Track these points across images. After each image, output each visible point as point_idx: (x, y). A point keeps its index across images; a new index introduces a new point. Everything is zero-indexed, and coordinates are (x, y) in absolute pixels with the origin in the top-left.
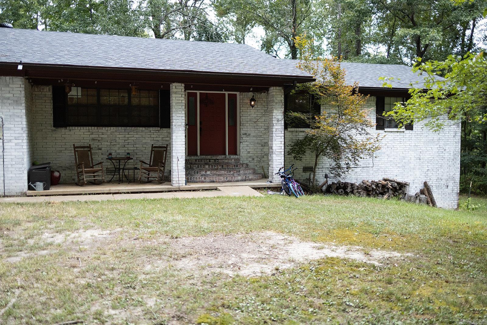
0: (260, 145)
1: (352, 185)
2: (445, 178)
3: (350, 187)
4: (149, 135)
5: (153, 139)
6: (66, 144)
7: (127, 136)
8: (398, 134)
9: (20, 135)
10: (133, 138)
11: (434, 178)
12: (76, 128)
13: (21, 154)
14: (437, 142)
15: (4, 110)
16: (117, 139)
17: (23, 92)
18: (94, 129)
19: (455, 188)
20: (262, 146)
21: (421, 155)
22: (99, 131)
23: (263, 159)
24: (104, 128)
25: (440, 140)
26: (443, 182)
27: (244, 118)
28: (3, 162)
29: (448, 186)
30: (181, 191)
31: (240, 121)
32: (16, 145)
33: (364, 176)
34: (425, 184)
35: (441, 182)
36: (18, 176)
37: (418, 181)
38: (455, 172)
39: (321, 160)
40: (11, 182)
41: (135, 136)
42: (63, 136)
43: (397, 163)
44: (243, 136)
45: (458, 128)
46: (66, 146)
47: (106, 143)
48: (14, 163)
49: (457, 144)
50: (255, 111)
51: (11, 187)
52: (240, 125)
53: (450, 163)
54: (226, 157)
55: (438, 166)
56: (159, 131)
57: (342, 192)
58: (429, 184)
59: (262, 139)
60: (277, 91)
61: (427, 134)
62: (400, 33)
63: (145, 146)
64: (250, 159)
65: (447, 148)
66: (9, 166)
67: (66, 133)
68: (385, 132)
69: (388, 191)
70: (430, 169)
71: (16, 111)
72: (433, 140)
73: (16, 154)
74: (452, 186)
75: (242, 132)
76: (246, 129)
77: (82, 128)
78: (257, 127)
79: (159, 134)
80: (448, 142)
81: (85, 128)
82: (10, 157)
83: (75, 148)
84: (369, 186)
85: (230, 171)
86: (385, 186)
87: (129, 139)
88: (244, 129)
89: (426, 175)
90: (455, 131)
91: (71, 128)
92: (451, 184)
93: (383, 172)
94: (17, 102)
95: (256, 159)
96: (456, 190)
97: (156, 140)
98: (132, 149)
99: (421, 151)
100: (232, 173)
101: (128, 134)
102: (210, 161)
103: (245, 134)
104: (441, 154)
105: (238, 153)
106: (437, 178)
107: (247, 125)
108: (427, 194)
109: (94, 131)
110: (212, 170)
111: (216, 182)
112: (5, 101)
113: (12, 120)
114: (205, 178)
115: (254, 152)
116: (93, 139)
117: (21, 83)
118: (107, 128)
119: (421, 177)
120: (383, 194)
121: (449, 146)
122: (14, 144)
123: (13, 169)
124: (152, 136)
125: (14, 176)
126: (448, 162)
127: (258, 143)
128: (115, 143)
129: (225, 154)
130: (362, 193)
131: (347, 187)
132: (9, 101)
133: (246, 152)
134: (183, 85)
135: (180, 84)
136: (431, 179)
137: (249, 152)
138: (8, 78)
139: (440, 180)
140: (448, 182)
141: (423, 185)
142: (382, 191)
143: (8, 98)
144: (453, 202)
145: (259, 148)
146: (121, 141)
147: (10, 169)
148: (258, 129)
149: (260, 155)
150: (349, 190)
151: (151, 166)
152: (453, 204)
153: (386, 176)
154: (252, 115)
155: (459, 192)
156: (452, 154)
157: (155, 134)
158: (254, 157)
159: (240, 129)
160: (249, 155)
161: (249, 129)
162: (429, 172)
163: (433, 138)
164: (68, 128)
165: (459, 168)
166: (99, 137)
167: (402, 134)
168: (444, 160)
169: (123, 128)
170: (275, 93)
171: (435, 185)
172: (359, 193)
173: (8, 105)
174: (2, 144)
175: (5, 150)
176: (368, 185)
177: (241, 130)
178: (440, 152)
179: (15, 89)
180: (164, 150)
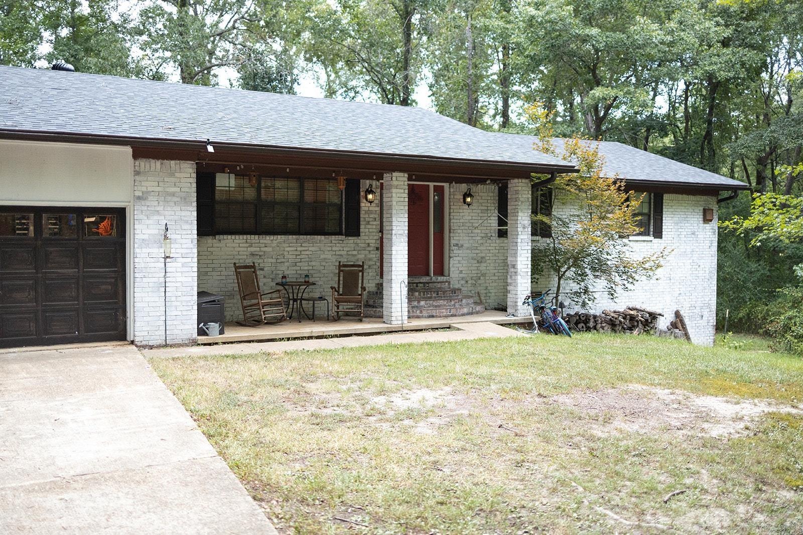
0: (476, 262)
1: (595, 317)
2: (700, 305)
3: (592, 320)
4: (329, 247)
5: (334, 253)
6: (214, 261)
7: (299, 249)
8: (645, 244)
9: (189, 251)
10: (307, 253)
11: (687, 305)
12: (229, 237)
13: (190, 279)
14: (691, 255)
15: (166, 213)
16: (286, 253)
17: (195, 185)
18: (254, 238)
19: (711, 318)
20: (478, 262)
21: (672, 273)
22: (261, 241)
23: (479, 282)
24: (268, 237)
25: (694, 253)
26: (697, 311)
27: (455, 221)
28: (165, 292)
29: (702, 316)
30: (405, 331)
31: (450, 226)
32: (183, 266)
33: (604, 305)
34: (677, 314)
35: (695, 311)
36: (185, 313)
37: (668, 310)
38: (710, 296)
39: (551, 283)
40: (175, 323)
41: (310, 249)
42: (209, 249)
43: (644, 285)
44: (454, 248)
45: (714, 236)
46: (213, 266)
47: (270, 260)
48: (180, 294)
49: (713, 258)
50: (469, 211)
51: (176, 332)
52: (450, 232)
53: (706, 285)
54: (431, 279)
55: (691, 289)
56: (343, 241)
57: (583, 327)
58: (682, 313)
59: (478, 251)
60: (523, 185)
61: (679, 244)
62: (597, 94)
63: (324, 264)
64: (463, 282)
65: (701, 264)
66: (173, 299)
67: (215, 245)
68: (630, 241)
69: (638, 326)
70: (682, 292)
71: (183, 213)
72: (685, 252)
73: (184, 279)
74: (708, 316)
75: (453, 242)
76: (457, 238)
77: (237, 237)
78: (472, 235)
79: (343, 245)
80: (702, 255)
81: (241, 237)
82: (174, 284)
83: (236, 268)
84: (616, 319)
85: (451, 301)
86: (634, 318)
87: (303, 253)
88: (455, 238)
89: (677, 301)
90: (710, 239)
91: (221, 237)
92: (706, 313)
93: (627, 298)
94: (185, 200)
95: (469, 282)
96: (712, 321)
97: (338, 255)
98: (306, 268)
99: (672, 267)
100: (453, 303)
101: (301, 246)
102: (417, 286)
103: (457, 245)
104: (695, 272)
105: (446, 272)
106: (690, 305)
107: (459, 231)
108: (681, 328)
109: (253, 241)
110: (426, 299)
111: (436, 317)
112: (169, 198)
113: (178, 227)
114: (421, 312)
115: (469, 272)
116: (252, 255)
117: (191, 170)
118: (272, 237)
119: (672, 304)
120: (631, 329)
121: (704, 261)
122: (180, 265)
123: (178, 304)
124: (334, 249)
125: (179, 313)
126: (703, 283)
127: (473, 259)
128: (283, 260)
129: (428, 274)
130: (606, 328)
131: (589, 320)
132: (175, 199)
133: (458, 272)
134: (406, 175)
135: (402, 174)
136: (682, 307)
137: (461, 272)
138: (173, 162)
139: (694, 308)
140: (703, 310)
141: (673, 315)
142: (630, 326)
143: (173, 194)
144: (708, 338)
145: (474, 265)
146: (291, 257)
147: (174, 304)
148: (474, 238)
149: (475, 275)
150: (591, 324)
151: (341, 295)
152: (709, 340)
153: (630, 303)
154: (466, 217)
155: (715, 324)
156: (707, 272)
157: (337, 245)
158: (468, 279)
159: (450, 237)
160: (461, 275)
161: (461, 238)
162: (681, 297)
163: (686, 249)
164: (217, 237)
165: (716, 291)
166: (260, 251)
167: (649, 244)
168: (698, 280)
169: (294, 236)
170: (520, 188)
171: (688, 314)
172: (603, 328)
173: (172, 204)
174: (164, 264)
175: (168, 275)
176: (613, 317)
177: (452, 239)
178: (694, 269)
179: (183, 180)
180: (360, 271)
